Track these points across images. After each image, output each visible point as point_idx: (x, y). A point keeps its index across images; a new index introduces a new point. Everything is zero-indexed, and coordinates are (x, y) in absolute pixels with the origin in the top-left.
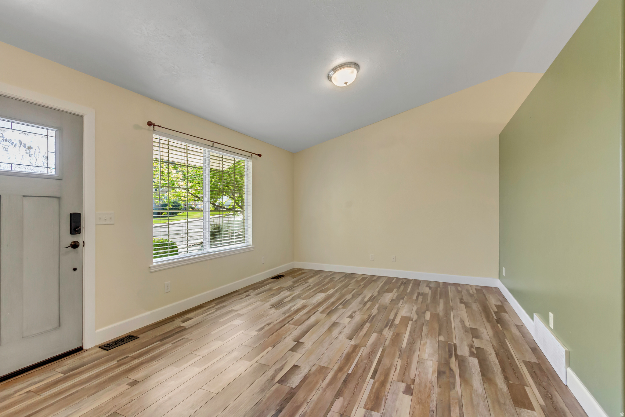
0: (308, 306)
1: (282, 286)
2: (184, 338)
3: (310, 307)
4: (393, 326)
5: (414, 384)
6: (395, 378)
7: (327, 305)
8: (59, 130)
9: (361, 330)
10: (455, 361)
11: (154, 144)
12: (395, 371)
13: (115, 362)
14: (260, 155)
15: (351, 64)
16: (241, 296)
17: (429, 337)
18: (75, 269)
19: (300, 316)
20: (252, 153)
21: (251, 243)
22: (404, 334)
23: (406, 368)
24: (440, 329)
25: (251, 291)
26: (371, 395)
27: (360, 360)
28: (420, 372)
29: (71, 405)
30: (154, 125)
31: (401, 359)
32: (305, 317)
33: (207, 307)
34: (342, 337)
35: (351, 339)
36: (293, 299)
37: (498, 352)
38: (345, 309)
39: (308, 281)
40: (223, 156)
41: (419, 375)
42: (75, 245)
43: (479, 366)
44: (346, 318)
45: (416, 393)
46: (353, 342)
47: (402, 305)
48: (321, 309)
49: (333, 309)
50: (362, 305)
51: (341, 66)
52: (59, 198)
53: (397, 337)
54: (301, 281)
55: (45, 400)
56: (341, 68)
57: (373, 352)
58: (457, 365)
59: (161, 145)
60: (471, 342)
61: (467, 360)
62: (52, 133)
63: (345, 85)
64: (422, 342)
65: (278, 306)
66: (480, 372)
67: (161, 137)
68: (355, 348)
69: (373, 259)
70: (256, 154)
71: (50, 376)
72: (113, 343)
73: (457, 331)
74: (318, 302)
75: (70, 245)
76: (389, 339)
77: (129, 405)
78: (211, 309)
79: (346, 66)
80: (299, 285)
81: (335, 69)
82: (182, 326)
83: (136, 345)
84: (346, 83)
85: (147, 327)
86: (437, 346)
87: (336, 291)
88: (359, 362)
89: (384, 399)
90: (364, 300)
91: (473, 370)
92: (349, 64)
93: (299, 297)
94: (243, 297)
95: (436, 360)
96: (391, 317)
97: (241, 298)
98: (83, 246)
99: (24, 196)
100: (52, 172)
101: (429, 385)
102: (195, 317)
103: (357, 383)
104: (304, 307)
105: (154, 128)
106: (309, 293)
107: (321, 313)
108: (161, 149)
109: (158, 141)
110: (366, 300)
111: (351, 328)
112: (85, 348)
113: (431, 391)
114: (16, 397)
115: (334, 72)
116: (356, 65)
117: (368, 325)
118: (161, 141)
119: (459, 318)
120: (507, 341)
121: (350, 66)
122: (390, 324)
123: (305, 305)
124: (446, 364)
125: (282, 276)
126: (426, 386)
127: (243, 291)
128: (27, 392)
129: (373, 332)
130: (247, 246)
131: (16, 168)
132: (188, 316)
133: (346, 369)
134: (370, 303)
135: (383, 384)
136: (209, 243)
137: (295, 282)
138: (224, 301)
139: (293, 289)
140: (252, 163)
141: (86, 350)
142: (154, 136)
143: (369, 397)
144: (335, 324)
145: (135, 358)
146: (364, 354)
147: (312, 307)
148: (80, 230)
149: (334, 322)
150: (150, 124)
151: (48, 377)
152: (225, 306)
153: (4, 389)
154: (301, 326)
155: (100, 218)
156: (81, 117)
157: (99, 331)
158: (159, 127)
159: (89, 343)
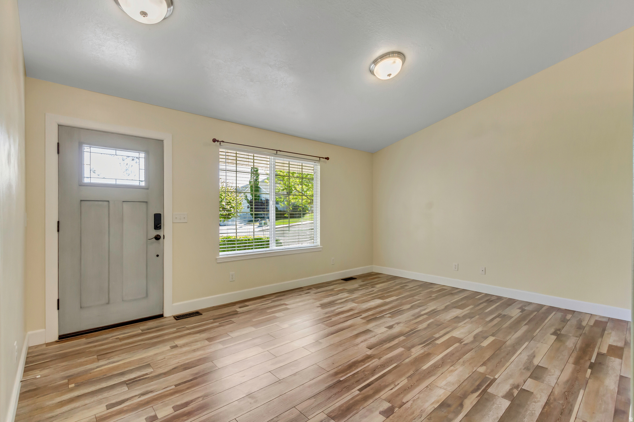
0: (355, 310)
1: (346, 288)
2: (231, 320)
3: (356, 312)
4: (431, 345)
5: (400, 407)
6: (384, 397)
7: (375, 312)
8: (147, 152)
9: (389, 342)
10: (477, 397)
11: (221, 157)
12: (392, 389)
13: (175, 329)
14: (328, 159)
15: (393, 54)
16: (302, 293)
17: (465, 365)
18: (158, 256)
19: (339, 318)
20: (320, 158)
21: (319, 243)
22: (436, 356)
23: (406, 390)
24: (489, 360)
25: (314, 289)
26: (344, 406)
27: (362, 370)
28: (418, 398)
29: (131, 352)
30: (218, 141)
31: (408, 380)
32: (342, 320)
33: (266, 298)
34: (364, 345)
35: (370, 349)
36: (346, 301)
37: (551, 401)
38: (391, 319)
39: (375, 286)
40: (289, 162)
41: (414, 401)
42: (157, 238)
43: (504, 411)
44: (384, 327)
45: (394, 416)
46: (369, 352)
47: (464, 325)
48: (364, 315)
49: (377, 317)
50: (413, 317)
51: (382, 57)
52: (146, 202)
53: (426, 356)
54: (369, 285)
55: (122, 345)
56: (382, 59)
57: (383, 366)
58: (474, 403)
59: (227, 157)
60: (522, 382)
61: (494, 400)
62: (142, 155)
63: (389, 78)
64: (452, 368)
65: (326, 306)
66: (500, 417)
67: (227, 151)
68: (368, 358)
69: (457, 269)
70: (323, 158)
71: (135, 331)
72: (183, 315)
73: (513, 366)
74: (368, 308)
75: (154, 237)
76: (414, 356)
77: (160, 361)
78: (268, 300)
79: (388, 56)
80: (364, 289)
81: (375, 62)
82: (237, 311)
83: (197, 319)
84: (389, 75)
85: (213, 307)
86: (467, 376)
87: (397, 300)
88: (359, 372)
89: (355, 412)
90: (420, 312)
91: (491, 413)
92: (391, 54)
93: (353, 300)
94: (302, 294)
95: (451, 391)
96: (437, 336)
97: (300, 294)
98: (164, 238)
99: (123, 201)
100: (143, 184)
101: (417, 412)
102: (251, 305)
103: (340, 390)
104: (351, 310)
105: (220, 143)
106: (366, 297)
107: (362, 318)
108: (227, 160)
109: (224, 154)
110: (423, 313)
111: (380, 338)
112: (165, 315)
113: (414, 419)
114: (110, 340)
115: (374, 65)
116: (400, 54)
117: (402, 338)
118: (227, 154)
119: (532, 351)
120: (582, 392)
121: (393, 56)
122: (429, 342)
123: (353, 309)
124: (461, 397)
125: (353, 278)
126: (413, 413)
127: (307, 289)
128: (116, 338)
129: (401, 346)
130: (314, 246)
131: (119, 182)
132: (247, 303)
133: (340, 376)
134: (425, 316)
135: (366, 398)
136: (274, 241)
137: (361, 286)
138: (284, 295)
139: (354, 292)
140: (320, 166)
141: (165, 318)
142: (221, 150)
143: (340, 407)
144: (367, 331)
145: (188, 329)
146: (371, 366)
147: (358, 311)
148: (160, 226)
149: (368, 330)
150: (214, 140)
151: (133, 331)
152: (281, 300)
153: (108, 334)
154: (332, 327)
155: (176, 218)
156: (162, 141)
157: (175, 304)
158: (223, 142)
159: (169, 312)
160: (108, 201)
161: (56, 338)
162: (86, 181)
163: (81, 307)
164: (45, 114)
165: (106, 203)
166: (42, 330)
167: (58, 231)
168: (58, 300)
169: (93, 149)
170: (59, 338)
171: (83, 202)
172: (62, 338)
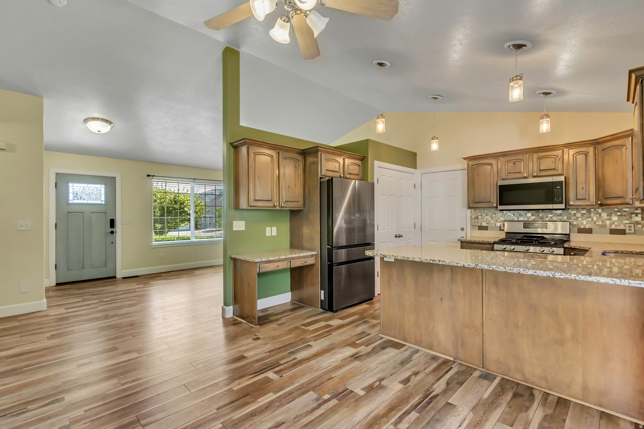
8: (106, 185)
18: (112, 243)
30: (151, 176)
42: (112, 233)
52: (105, 213)
62: (104, 186)
67: (157, 181)
72: (128, 277)
75: (110, 232)
85: (148, 274)
98: (116, 233)
99: (92, 212)
100: (103, 203)
102: (172, 273)
112: (117, 277)
132: (170, 273)
136: (193, 236)
142: (153, 180)
148: (114, 226)
150: (148, 176)
155: (124, 221)
156: (115, 177)
157: (123, 271)
158: (154, 176)
159: (119, 275)
160: (83, 212)
161: (55, 285)
162: (70, 202)
163: (68, 269)
164: (49, 168)
165: (82, 213)
166: (48, 280)
167: (56, 228)
168: (56, 265)
169: (75, 185)
170: (56, 285)
171: (69, 213)
172: (58, 284)
